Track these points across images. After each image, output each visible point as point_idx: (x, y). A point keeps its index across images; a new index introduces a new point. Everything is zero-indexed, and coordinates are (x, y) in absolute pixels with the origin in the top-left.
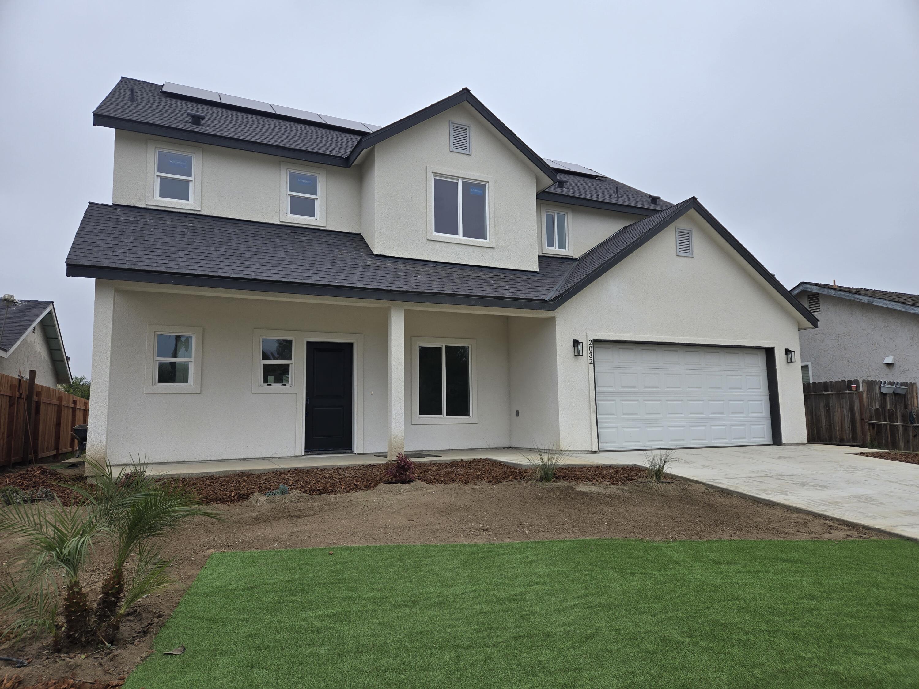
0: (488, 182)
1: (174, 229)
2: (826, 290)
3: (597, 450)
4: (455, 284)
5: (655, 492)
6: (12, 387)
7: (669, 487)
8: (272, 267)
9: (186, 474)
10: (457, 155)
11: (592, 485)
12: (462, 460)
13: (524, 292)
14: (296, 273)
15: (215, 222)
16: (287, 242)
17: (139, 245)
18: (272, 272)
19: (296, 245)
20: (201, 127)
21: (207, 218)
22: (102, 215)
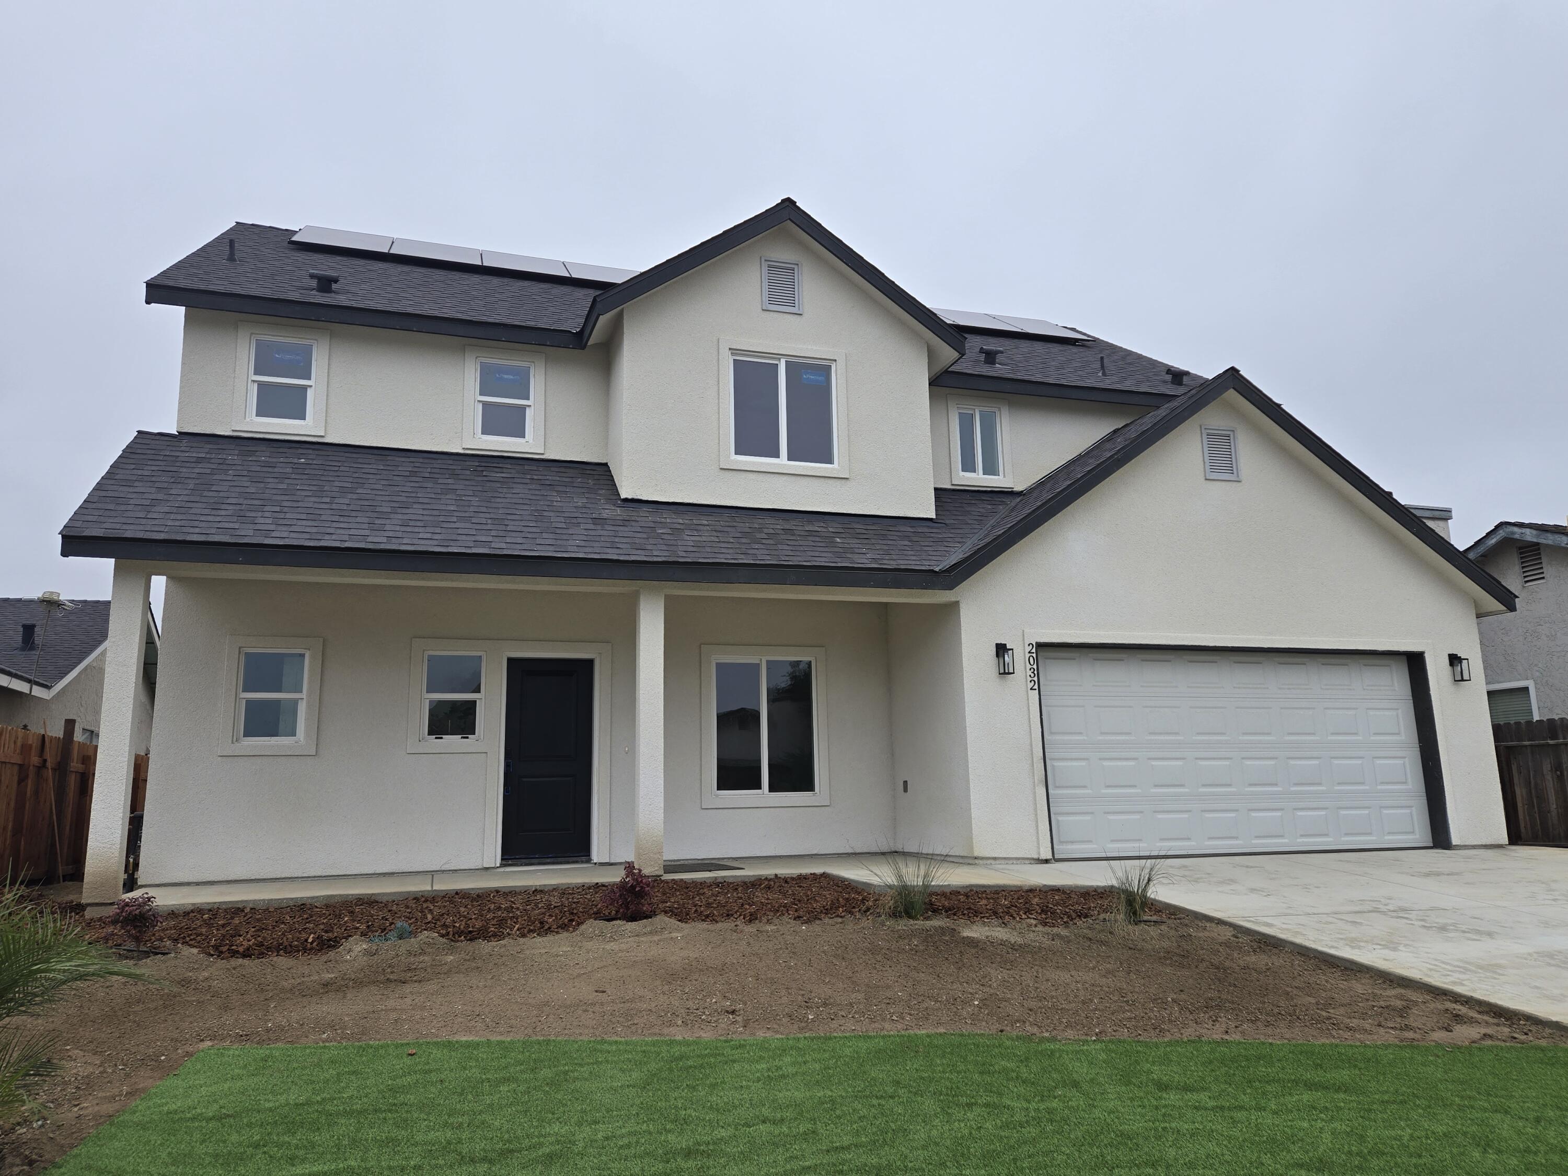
0: (835, 360)
1: (270, 470)
2: (1549, 535)
3: (1049, 856)
4: (762, 546)
5: (1120, 941)
6: (25, 749)
7: (1153, 931)
8: (423, 528)
9: (259, 900)
10: (776, 315)
11: (1000, 926)
12: (776, 875)
13: (894, 557)
14: (464, 536)
15: (347, 455)
16: (467, 483)
17: (197, 499)
18: (421, 536)
19: (480, 488)
20: (333, 295)
21: (335, 448)
22: (153, 452)
